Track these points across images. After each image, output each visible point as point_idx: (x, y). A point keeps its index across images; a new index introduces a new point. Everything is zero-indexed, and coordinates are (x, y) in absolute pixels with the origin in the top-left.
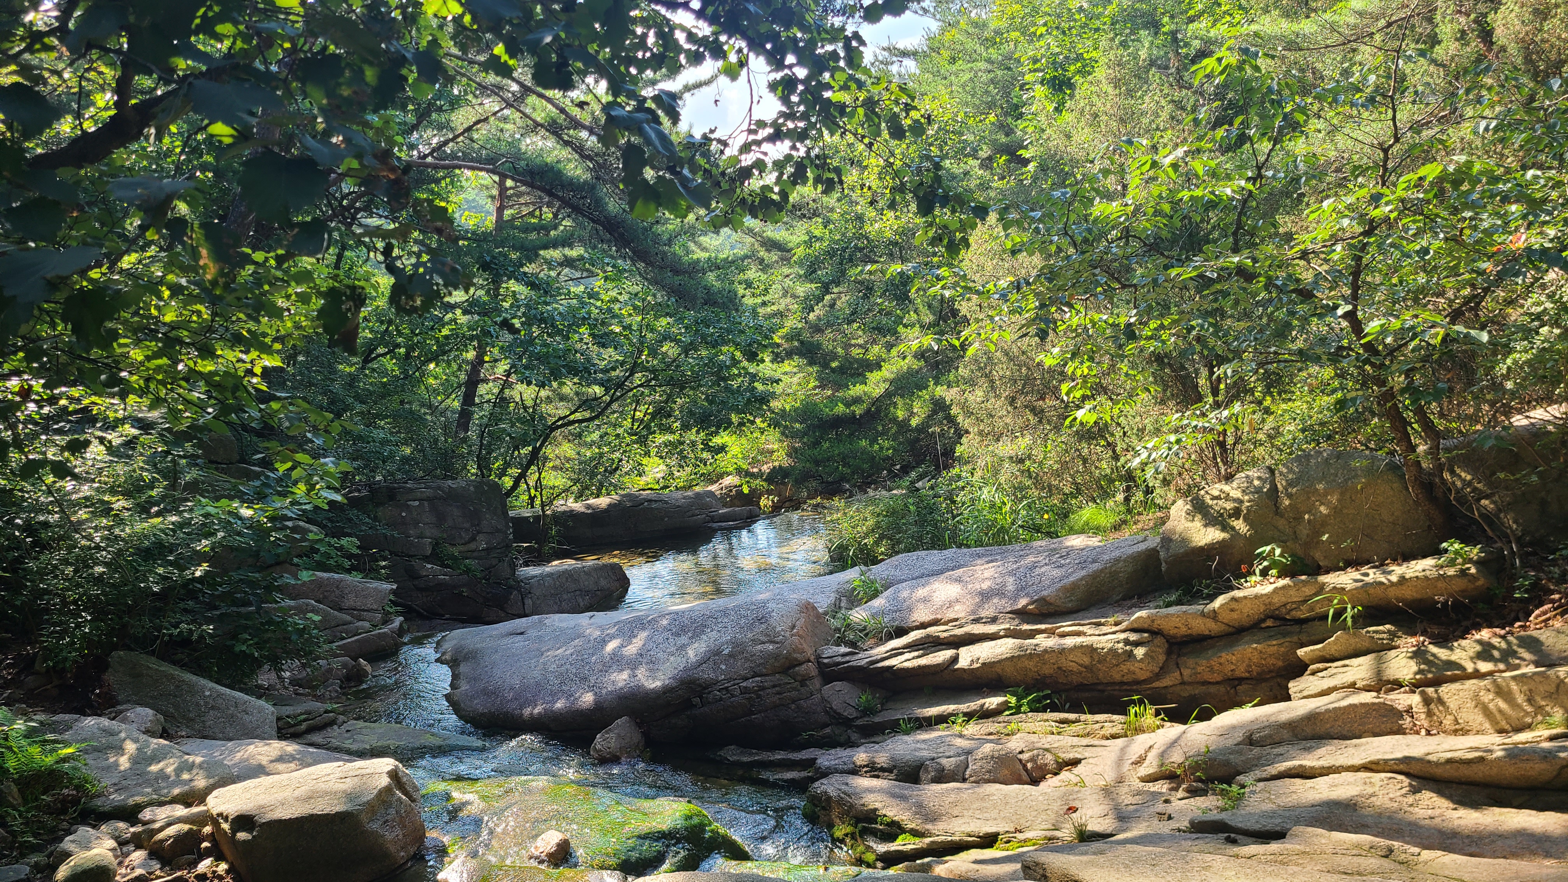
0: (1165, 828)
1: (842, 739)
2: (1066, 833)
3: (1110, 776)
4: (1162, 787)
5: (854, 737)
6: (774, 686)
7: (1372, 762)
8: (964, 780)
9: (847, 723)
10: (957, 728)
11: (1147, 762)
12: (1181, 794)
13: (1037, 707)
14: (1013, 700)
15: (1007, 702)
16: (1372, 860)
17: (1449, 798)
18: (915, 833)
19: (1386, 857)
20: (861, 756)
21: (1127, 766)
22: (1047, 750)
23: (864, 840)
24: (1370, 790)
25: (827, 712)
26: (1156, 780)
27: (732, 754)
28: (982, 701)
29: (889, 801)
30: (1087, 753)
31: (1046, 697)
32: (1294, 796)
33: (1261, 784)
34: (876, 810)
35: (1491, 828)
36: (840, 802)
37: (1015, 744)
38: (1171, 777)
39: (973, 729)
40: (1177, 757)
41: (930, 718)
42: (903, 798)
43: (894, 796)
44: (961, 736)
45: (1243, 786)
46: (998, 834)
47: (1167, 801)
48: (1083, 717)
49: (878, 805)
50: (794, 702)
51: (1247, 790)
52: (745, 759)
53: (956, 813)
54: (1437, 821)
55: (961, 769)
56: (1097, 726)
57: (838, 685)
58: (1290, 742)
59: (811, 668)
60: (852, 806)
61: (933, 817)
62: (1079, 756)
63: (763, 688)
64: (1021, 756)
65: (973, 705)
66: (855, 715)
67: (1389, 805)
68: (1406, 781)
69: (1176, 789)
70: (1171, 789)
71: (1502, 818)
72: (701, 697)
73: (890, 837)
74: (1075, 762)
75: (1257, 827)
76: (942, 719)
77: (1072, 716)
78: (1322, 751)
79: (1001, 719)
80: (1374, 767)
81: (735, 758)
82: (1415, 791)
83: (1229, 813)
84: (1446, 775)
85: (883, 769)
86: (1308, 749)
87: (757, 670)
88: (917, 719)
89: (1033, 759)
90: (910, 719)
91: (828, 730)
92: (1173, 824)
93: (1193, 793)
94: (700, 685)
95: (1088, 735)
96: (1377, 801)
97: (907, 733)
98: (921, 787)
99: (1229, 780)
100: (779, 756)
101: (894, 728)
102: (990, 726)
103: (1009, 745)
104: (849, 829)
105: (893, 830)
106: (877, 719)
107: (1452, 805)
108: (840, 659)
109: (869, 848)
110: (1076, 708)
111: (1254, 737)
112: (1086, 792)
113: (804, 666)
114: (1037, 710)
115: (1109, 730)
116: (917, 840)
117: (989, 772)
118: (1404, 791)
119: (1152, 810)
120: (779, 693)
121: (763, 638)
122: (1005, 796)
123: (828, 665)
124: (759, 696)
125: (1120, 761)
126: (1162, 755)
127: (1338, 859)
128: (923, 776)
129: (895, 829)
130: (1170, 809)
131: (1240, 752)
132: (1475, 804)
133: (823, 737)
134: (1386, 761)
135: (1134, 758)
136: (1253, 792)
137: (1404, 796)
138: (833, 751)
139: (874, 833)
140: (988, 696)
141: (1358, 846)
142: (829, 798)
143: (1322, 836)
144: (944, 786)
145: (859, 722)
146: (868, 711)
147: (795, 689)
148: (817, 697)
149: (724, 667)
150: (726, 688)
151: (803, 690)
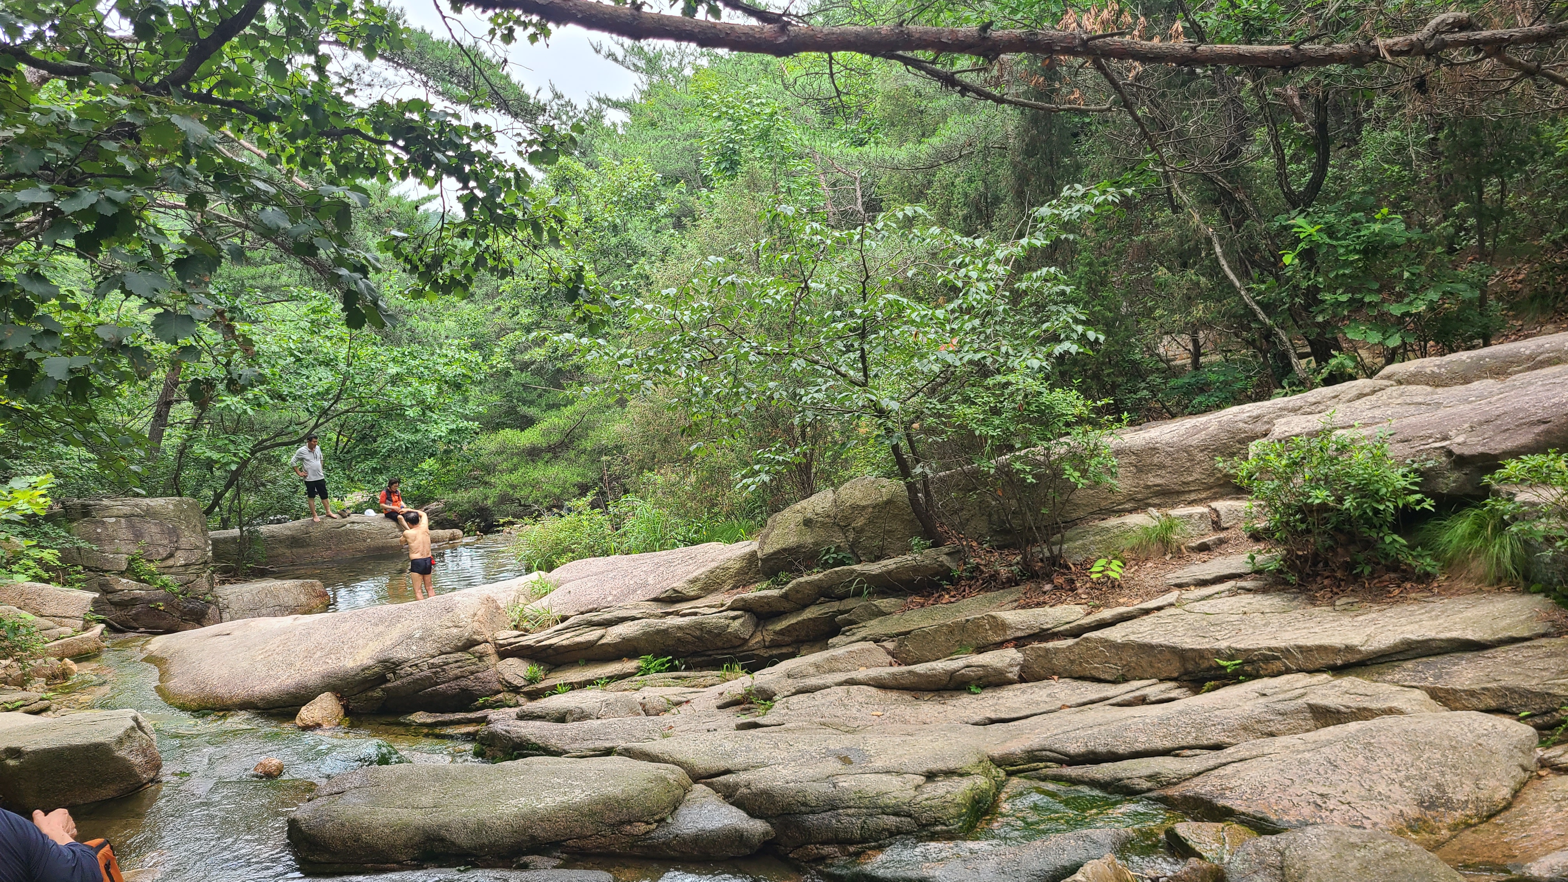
1: (512, 702)
3: (699, 707)
4: (731, 710)
5: (522, 700)
6: (457, 662)
8: (598, 718)
9: (516, 690)
10: (600, 687)
11: (724, 695)
13: (661, 669)
14: (645, 665)
15: (640, 666)
19: (837, 729)
22: (662, 697)
25: (501, 682)
26: (729, 707)
27: (420, 717)
28: (621, 666)
29: (539, 733)
30: (693, 696)
31: (668, 662)
33: (785, 699)
34: (528, 740)
36: (502, 738)
38: (737, 703)
39: (614, 686)
41: (581, 682)
42: (550, 731)
43: (543, 730)
44: (602, 692)
45: (774, 702)
46: (614, 747)
48: (693, 674)
49: (529, 737)
50: (472, 673)
51: (776, 703)
52: (430, 720)
53: (586, 738)
56: (703, 679)
57: (510, 660)
58: (813, 675)
59: (490, 648)
60: (510, 740)
62: (685, 699)
63: (448, 664)
64: (642, 702)
65: (616, 670)
66: (523, 683)
68: (867, 689)
70: (735, 712)
72: (394, 673)
74: (682, 703)
75: (773, 722)
76: (588, 682)
77: (685, 674)
79: (634, 678)
81: (422, 720)
85: (540, 716)
87: (443, 649)
88: (571, 682)
89: (650, 703)
90: (565, 683)
91: (500, 696)
93: (747, 711)
94: (393, 663)
95: (694, 685)
97: (563, 692)
98: (568, 724)
99: (768, 700)
100: (458, 716)
101: (553, 690)
102: (624, 684)
103: (636, 695)
106: (540, 686)
108: (513, 640)
110: (689, 668)
113: (483, 645)
114: (660, 671)
115: (709, 681)
117: (616, 711)
120: (460, 667)
121: (450, 624)
122: (623, 724)
123: (502, 646)
124: (444, 670)
126: (734, 691)
128: (570, 719)
133: (496, 701)
136: (779, 704)
138: (503, 710)
140: (627, 662)
142: (494, 737)
143: (805, 721)
144: (582, 723)
145: (525, 689)
146: (531, 681)
147: (474, 664)
148: (492, 670)
149: (414, 648)
150: (416, 665)
151: (480, 664)
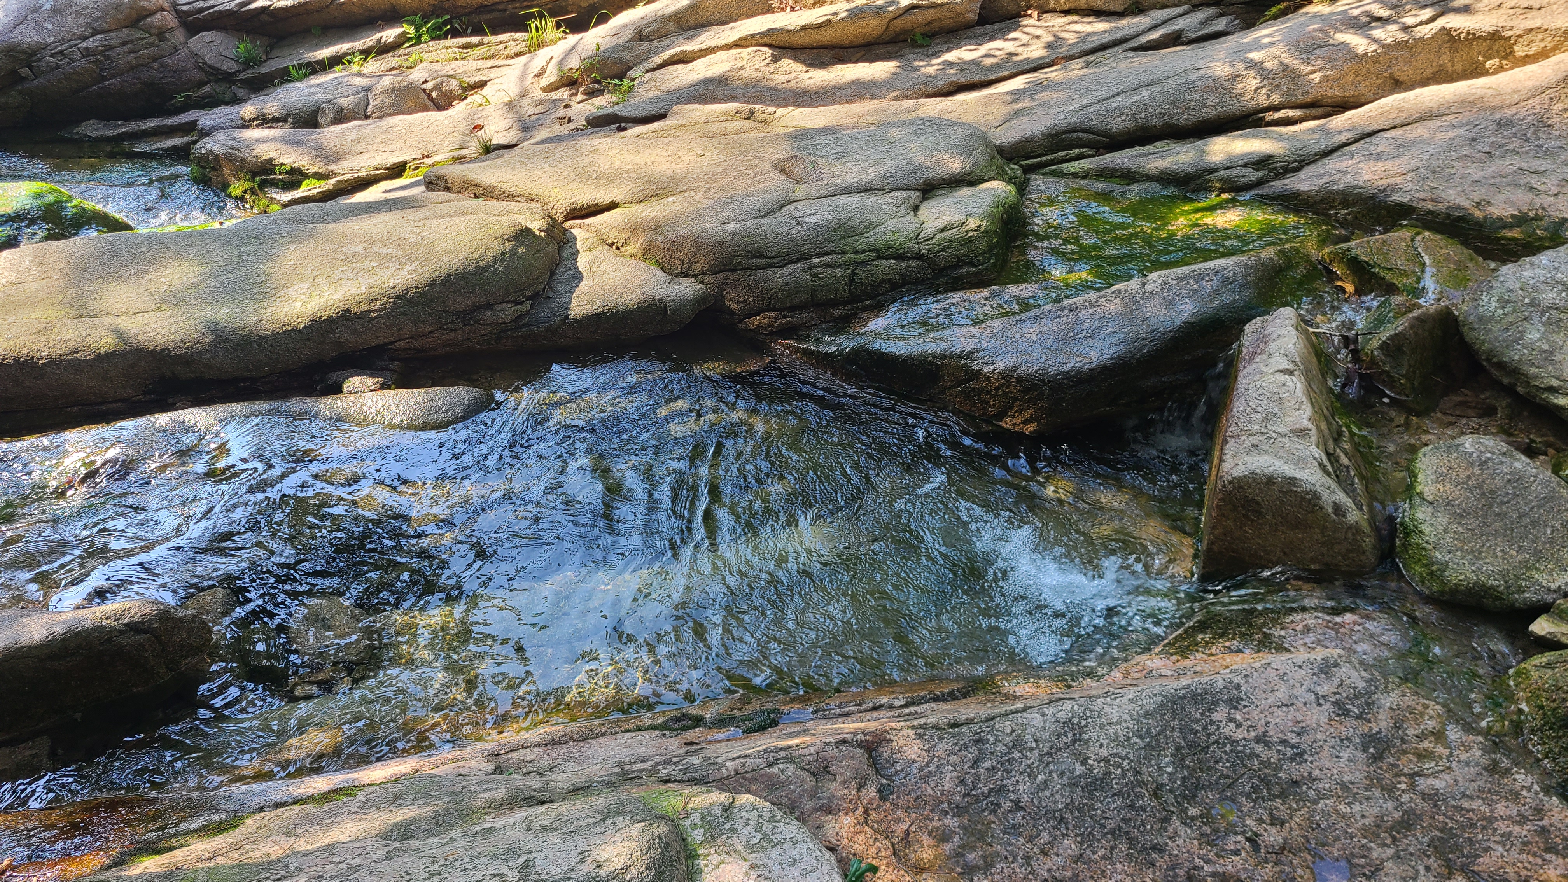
0: (565, 129)
1: (227, 97)
2: (473, 149)
3: (513, 91)
4: (563, 94)
5: (241, 93)
6: (124, 44)
7: (741, 39)
8: (367, 117)
9: (229, 78)
10: (355, 68)
11: (548, 72)
12: (580, 97)
13: (438, 35)
14: (411, 30)
15: (405, 33)
16: (737, 123)
17: (804, 62)
18: (319, 176)
19: (748, 119)
20: (248, 110)
21: (529, 79)
22: (451, 76)
23: (264, 193)
24: (739, 64)
25: (200, 68)
26: (558, 88)
27: (92, 129)
28: (378, 35)
29: (284, 148)
30: (493, 74)
31: (445, 23)
32: (677, 80)
33: (649, 74)
34: (271, 159)
35: (833, 83)
36: (229, 158)
37: (417, 75)
38: (571, 83)
39: (372, 66)
40: (574, 63)
41: (323, 60)
42: (300, 143)
43: (289, 142)
44: (360, 74)
45: (633, 80)
46: (405, 163)
47: (567, 106)
48: (486, 39)
49: (272, 154)
50: (155, 60)
51: (636, 82)
52: (110, 133)
53: (359, 149)
54: (792, 83)
55: (362, 107)
56: (501, 46)
57: (207, 35)
58: (676, 34)
59: (169, 19)
60: (243, 161)
61: (335, 157)
62: (485, 78)
63: (111, 48)
64: (424, 86)
65: (369, 41)
66: (236, 68)
67: (755, 75)
68: (768, 51)
69: (576, 94)
70: (571, 96)
71: (842, 73)
72: (30, 67)
73: (294, 185)
74: (482, 84)
75: (644, 113)
76: (336, 61)
77: (475, 40)
78: (702, 38)
79: (401, 51)
80: (743, 43)
81: (98, 133)
82: (776, 59)
83: (621, 106)
84: (801, 42)
85: (276, 120)
86: (691, 38)
87: (95, 25)
88: (309, 64)
89: (437, 87)
90: (300, 65)
91: (207, 89)
92: (572, 126)
93: (591, 94)
94: (24, 52)
95: (493, 56)
96: (744, 74)
97: (300, 79)
98: (319, 131)
99: (621, 76)
100: (152, 123)
101: (284, 77)
102: (389, 60)
103: (411, 77)
104: (247, 185)
105: (294, 178)
106: (263, 70)
107: (805, 69)
108: (202, 4)
109: (272, 200)
110: (478, 31)
111: (644, 33)
112: (489, 110)
113: (158, 16)
114: (438, 38)
115: (513, 48)
116: (322, 183)
117: (392, 105)
118: (767, 61)
119: (553, 116)
120: (133, 52)
122: (409, 125)
123: (188, 13)
124: (108, 58)
125: (523, 75)
126: (561, 63)
127: (709, 126)
128: (321, 120)
129: (296, 177)
130: (570, 113)
131: (631, 49)
132: (823, 65)
133: (203, 97)
134: (753, 36)
135: (536, 71)
136: (642, 83)
137: (767, 65)
138: (216, 110)
139: (274, 184)
140: (384, 28)
141: (726, 113)
142: (217, 158)
143: (697, 109)
144: (344, 126)
145: (243, 76)
146: (249, 62)
147: (152, 45)
148: (183, 52)
149: (50, 26)
150: (61, 52)
151: (163, 44)
